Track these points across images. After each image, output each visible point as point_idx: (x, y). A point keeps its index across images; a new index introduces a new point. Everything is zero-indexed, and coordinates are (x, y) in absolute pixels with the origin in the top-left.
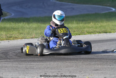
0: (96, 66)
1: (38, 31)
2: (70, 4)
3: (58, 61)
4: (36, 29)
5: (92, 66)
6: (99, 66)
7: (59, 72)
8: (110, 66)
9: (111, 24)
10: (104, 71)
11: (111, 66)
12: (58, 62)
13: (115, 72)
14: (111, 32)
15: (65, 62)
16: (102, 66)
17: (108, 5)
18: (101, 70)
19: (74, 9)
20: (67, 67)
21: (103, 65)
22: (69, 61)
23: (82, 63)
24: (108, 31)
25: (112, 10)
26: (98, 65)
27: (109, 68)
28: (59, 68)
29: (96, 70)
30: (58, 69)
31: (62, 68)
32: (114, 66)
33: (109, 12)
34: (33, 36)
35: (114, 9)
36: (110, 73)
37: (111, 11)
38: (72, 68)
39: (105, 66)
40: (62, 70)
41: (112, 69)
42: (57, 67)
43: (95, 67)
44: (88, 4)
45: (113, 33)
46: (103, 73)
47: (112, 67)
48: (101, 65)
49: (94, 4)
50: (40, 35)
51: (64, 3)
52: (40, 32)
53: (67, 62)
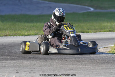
0: (70, 66)
2: (47, 2)
5: (67, 65)
6: (74, 66)
7: (32, 70)
8: (85, 67)
10: (79, 71)
11: (86, 66)
12: (31, 61)
13: (90, 72)
14: (88, 32)
15: (39, 61)
16: (77, 66)
17: (87, 4)
18: (76, 70)
19: (51, 8)
20: (40, 66)
22: (43, 60)
23: (57, 62)
24: (85, 31)
25: (90, 9)
26: (73, 65)
28: (32, 66)
29: (71, 70)
30: (31, 68)
31: (35, 67)
32: (89, 67)
33: (87, 12)
34: (7, 34)
35: (92, 9)
36: (85, 73)
37: (89, 11)
38: (45, 67)
39: (80, 66)
40: (35, 69)
41: (88, 69)
42: (30, 66)
44: (65, 3)
45: (90, 33)
46: (77, 73)
47: (87, 68)
48: (76, 65)
50: (14, 33)
53: (41, 61)
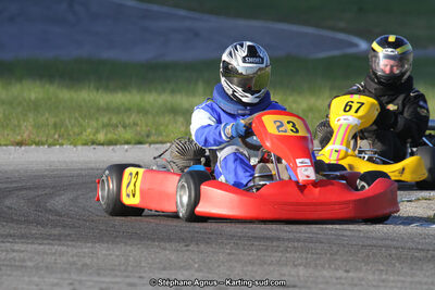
0: (285, 270)
1: (47, 115)
2: (183, 13)
3: (126, 244)
4: (35, 107)
5: (272, 268)
6: (302, 271)
8: (345, 274)
11: (351, 274)
12: (129, 248)
15: (159, 246)
16: (311, 270)
17: (342, 25)
19: (196, 34)
20: (164, 269)
22: (174, 245)
23: (229, 254)
25: (356, 45)
26: (295, 266)
27: (343, 281)
28: (130, 269)
30: (127, 277)
31: (145, 272)
32: (361, 275)
33: (345, 56)
34: (25, 136)
35: (364, 45)
37: (351, 50)
38: (186, 273)
39: (325, 273)
40: (144, 282)
41: (356, 285)
42: (123, 268)
47: (353, 279)
48: (306, 266)
50: (52, 132)
51: (155, 8)
52: (52, 121)
53: (165, 249)
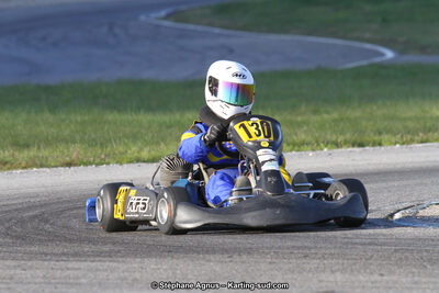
0: (323, 276)
2: (217, 30)
3: (172, 257)
5: (310, 275)
6: (339, 276)
8: (379, 278)
9: (379, 113)
11: (385, 278)
12: (175, 261)
14: (380, 144)
15: (204, 259)
16: (347, 276)
17: (367, 35)
21: (352, 271)
23: (270, 263)
25: (383, 55)
26: (333, 272)
27: (378, 285)
32: (395, 278)
33: (372, 65)
34: (74, 156)
35: (389, 54)
37: (377, 60)
39: (361, 278)
41: (390, 288)
43: (320, 281)
44: (286, 32)
45: (389, 147)
47: (387, 282)
48: (343, 271)
49: (310, 33)
51: (191, 27)
53: (209, 261)
